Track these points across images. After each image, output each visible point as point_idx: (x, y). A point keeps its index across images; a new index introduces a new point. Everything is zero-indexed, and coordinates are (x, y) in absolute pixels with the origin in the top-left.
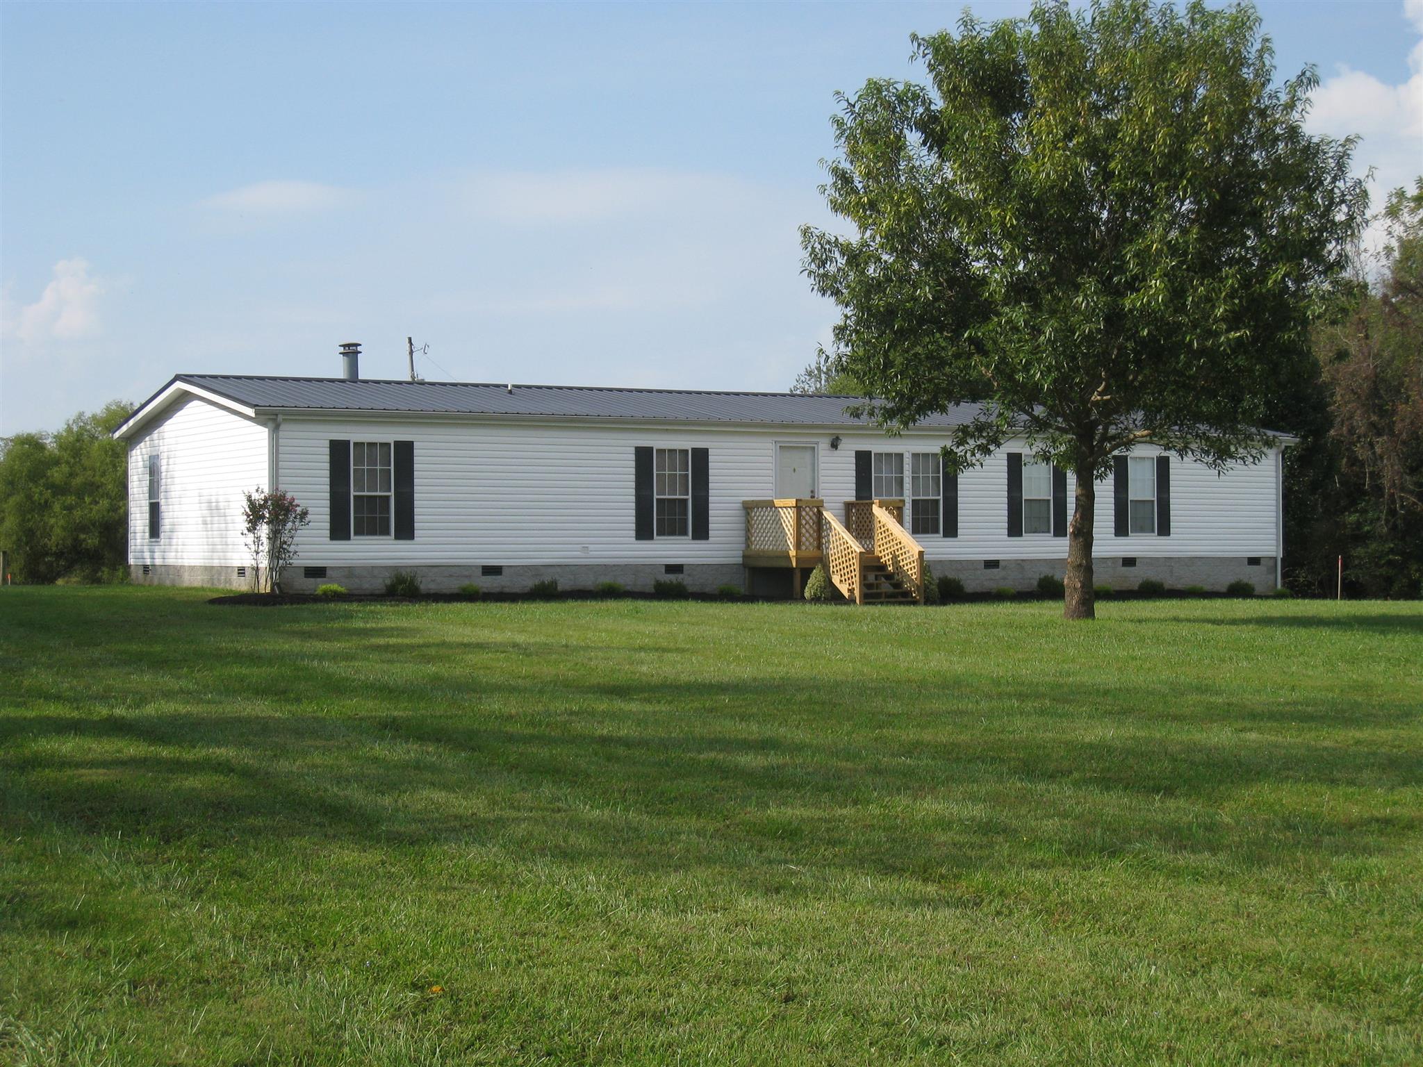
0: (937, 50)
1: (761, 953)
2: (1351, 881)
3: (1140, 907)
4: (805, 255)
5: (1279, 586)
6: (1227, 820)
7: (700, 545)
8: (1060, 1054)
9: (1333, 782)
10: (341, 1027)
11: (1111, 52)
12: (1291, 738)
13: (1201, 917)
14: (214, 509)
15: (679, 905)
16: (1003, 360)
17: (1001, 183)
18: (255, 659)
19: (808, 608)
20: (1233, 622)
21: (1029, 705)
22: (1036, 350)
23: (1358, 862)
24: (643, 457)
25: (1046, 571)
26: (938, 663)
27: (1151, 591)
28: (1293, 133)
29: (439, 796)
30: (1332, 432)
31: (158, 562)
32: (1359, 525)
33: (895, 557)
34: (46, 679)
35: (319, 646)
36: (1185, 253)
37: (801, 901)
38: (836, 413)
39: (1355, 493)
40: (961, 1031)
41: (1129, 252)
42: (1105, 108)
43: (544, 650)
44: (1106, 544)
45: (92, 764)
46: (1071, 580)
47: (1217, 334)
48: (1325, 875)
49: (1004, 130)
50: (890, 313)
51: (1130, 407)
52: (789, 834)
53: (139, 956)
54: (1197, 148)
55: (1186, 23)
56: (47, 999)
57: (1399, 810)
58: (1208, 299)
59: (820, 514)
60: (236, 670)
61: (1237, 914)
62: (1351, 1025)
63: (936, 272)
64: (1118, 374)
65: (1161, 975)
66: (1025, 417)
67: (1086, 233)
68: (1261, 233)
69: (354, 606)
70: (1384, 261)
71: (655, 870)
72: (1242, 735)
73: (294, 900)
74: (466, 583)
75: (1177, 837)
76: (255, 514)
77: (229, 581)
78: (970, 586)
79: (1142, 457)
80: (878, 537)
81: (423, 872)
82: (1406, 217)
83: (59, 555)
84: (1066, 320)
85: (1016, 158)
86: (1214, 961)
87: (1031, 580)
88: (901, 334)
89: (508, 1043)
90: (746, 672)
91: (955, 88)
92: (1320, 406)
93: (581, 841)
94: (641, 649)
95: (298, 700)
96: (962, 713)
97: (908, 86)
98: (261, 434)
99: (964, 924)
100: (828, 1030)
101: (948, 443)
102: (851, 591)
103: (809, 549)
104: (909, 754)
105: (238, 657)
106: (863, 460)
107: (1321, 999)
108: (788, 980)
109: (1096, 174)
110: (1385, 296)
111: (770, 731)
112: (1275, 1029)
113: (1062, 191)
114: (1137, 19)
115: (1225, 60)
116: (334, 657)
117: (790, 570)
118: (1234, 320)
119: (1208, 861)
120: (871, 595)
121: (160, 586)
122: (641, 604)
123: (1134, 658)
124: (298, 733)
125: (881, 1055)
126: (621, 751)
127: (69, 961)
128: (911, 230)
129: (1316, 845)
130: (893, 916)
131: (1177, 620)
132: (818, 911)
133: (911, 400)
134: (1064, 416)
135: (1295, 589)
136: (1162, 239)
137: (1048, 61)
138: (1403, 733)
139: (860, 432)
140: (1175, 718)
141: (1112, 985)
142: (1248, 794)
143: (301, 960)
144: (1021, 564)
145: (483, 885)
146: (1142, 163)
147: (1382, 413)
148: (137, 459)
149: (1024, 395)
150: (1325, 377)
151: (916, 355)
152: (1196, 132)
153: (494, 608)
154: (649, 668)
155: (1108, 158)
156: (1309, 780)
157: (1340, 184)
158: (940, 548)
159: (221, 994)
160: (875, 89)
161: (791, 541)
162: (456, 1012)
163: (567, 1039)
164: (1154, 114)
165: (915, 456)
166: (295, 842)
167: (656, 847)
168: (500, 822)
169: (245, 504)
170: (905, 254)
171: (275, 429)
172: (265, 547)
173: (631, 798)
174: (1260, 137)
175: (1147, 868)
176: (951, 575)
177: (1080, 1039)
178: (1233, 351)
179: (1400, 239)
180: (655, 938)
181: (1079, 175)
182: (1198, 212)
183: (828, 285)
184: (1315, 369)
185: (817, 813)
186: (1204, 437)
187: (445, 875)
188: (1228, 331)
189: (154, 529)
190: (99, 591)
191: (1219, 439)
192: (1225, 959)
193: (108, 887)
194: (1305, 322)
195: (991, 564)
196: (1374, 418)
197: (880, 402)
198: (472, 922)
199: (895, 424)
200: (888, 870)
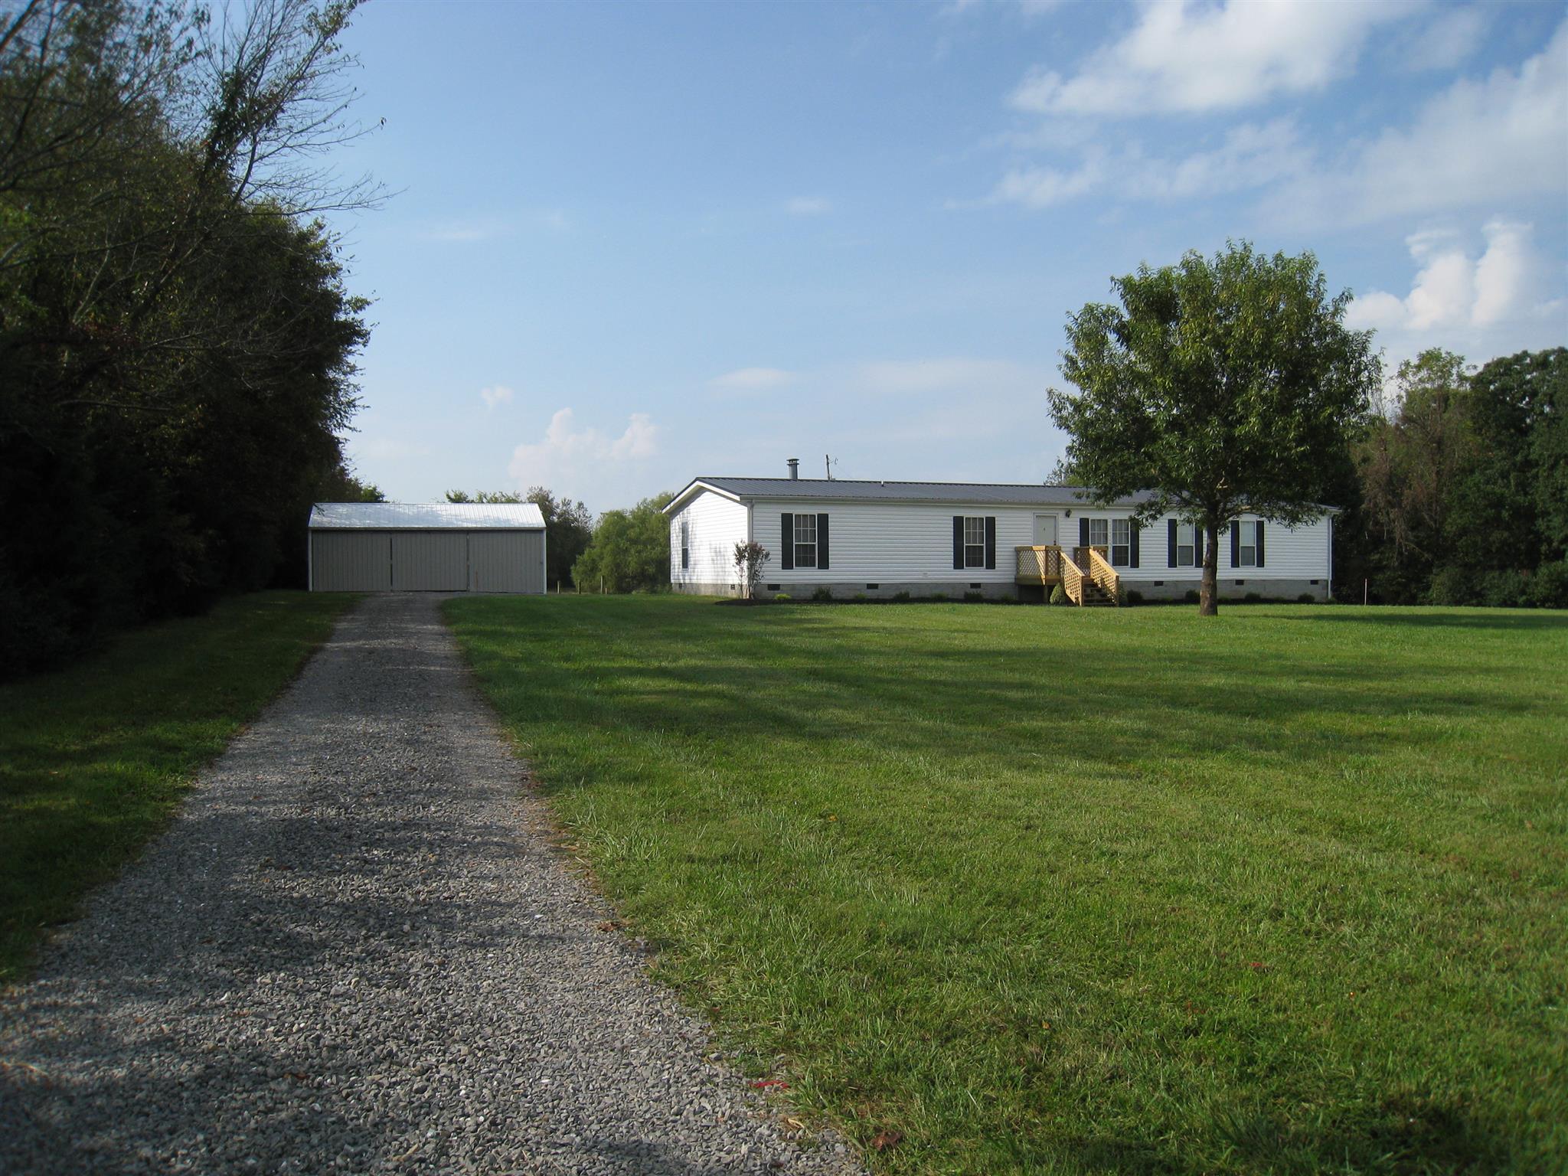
0: (1125, 287)
1: (1015, 802)
2: (1358, 769)
3: (1233, 781)
4: (1050, 406)
5: (1330, 596)
6: (1288, 732)
7: (990, 572)
8: (1180, 862)
9: (1353, 712)
10: (780, 837)
11: (1227, 285)
12: (1329, 686)
13: (1268, 788)
14: (718, 553)
15: (969, 774)
16: (1164, 466)
17: (1163, 363)
18: (739, 636)
19: (1053, 608)
20: (1300, 618)
21: (1176, 665)
22: (1183, 459)
23: (1364, 758)
24: (958, 522)
25: (1190, 588)
26: (1125, 640)
27: (1253, 599)
28: (1336, 329)
29: (838, 712)
30: (1363, 506)
31: (687, 581)
32: (1380, 561)
33: (1102, 579)
34: (625, 646)
35: (775, 628)
36: (1272, 401)
37: (1039, 773)
38: (1068, 496)
39: (1377, 542)
40: (1124, 848)
41: (1238, 402)
42: (1225, 317)
43: (900, 631)
44: (1226, 571)
45: (649, 693)
46: (1203, 593)
47: (1290, 449)
48: (1343, 765)
49: (1166, 332)
50: (1098, 439)
51: (1241, 492)
52: (1035, 736)
53: (671, 797)
54: (1280, 340)
55: (1273, 266)
56: (622, 819)
57: (1391, 729)
58: (1285, 429)
59: (1059, 554)
60: (729, 641)
61: (1290, 786)
62: (1352, 852)
63: (1125, 415)
64: (1232, 473)
65: (1242, 819)
66: (1177, 498)
67: (1212, 391)
68: (1317, 388)
69: (795, 606)
70: (1396, 404)
71: (957, 754)
72: (1301, 684)
73: (757, 768)
74: (858, 593)
75: (1258, 742)
76: (740, 555)
77: (726, 592)
78: (1146, 596)
79: (1247, 521)
80: (1093, 567)
81: (828, 754)
82: (1410, 377)
83: (633, 578)
84: (1201, 441)
85: (1172, 347)
86: (1274, 813)
87: (1182, 593)
88: (1105, 451)
89: (871, 848)
90: (1014, 644)
91: (1136, 308)
92: (1356, 491)
93: (916, 738)
94: (955, 631)
95: (763, 658)
96: (1137, 669)
97: (1109, 308)
98: (743, 511)
99: (1130, 788)
100: (1049, 845)
101: (1133, 514)
102: (1077, 598)
103: (1053, 575)
104: (1104, 691)
105: (730, 634)
106: (1084, 523)
107: (1336, 836)
108: (1028, 817)
109: (1218, 356)
110: (1397, 425)
111: (1025, 678)
112: (1307, 853)
113: (1198, 367)
114: (1243, 265)
115: (1295, 288)
116: (783, 635)
117: (1041, 587)
118: (1300, 441)
119: (1274, 755)
120: (1088, 601)
121: (688, 596)
122: (956, 605)
123: (1239, 638)
124: (762, 676)
125: (1078, 860)
126: (941, 688)
127: (634, 800)
128: (1111, 391)
129: (1340, 748)
130: (1091, 783)
131: (1266, 616)
132: (1049, 779)
133: (1111, 489)
134: (1200, 497)
135: (1340, 599)
136: (1258, 395)
137: (1191, 291)
138: (1397, 684)
139: (1081, 507)
140: (1261, 673)
141: (1212, 824)
142: (1301, 718)
143: (759, 801)
144: (1176, 583)
145: (861, 761)
146: (1246, 350)
147: (1395, 495)
148: (676, 525)
149: (1177, 485)
150: (1359, 473)
151: (1114, 463)
152: (1277, 331)
153: (873, 607)
154: (959, 642)
155: (1227, 347)
156: (1338, 710)
157: (1364, 359)
158: (1129, 574)
159: (715, 818)
160: (1089, 310)
161: (1042, 570)
162: (843, 830)
163: (904, 847)
164: (1253, 321)
165: (1114, 521)
166: (759, 737)
167: (958, 742)
168: (872, 727)
169: (735, 549)
170: (1107, 404)
171: (751, 508)
172: (746, 573)
173: (946, 715)
174: (1317, 333)
175: (1238, 759)
176: (1136, 590)
177: (1192, 854)
178: (1300, 458)
179: (1407, 391)
180: (954, 793)
181: (1208, 357)
182: (1280, 378)
183: (1063, 423)
184: (1352, 470)
185: (1051, 725)
186: (1282, 509)
187: (840, 756)
188: (1296, 447)
189: (685, 563)
190: (654, 598)
191: (1292, 511)
192: (1280, 812)
193: (657, 759)
194: (1343, 441)
195: (1159, 583)
196: (1390, 497)
197: (1093, 490)
198: (854, 782)
199: (1101, 502)
200: (1089, 757)
